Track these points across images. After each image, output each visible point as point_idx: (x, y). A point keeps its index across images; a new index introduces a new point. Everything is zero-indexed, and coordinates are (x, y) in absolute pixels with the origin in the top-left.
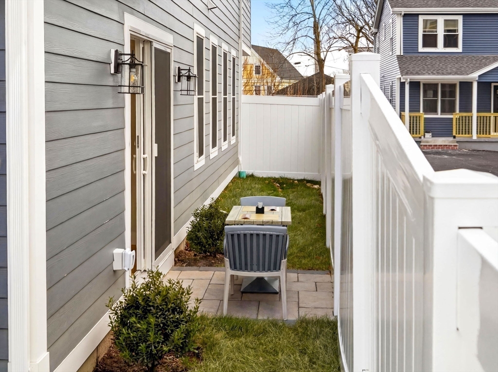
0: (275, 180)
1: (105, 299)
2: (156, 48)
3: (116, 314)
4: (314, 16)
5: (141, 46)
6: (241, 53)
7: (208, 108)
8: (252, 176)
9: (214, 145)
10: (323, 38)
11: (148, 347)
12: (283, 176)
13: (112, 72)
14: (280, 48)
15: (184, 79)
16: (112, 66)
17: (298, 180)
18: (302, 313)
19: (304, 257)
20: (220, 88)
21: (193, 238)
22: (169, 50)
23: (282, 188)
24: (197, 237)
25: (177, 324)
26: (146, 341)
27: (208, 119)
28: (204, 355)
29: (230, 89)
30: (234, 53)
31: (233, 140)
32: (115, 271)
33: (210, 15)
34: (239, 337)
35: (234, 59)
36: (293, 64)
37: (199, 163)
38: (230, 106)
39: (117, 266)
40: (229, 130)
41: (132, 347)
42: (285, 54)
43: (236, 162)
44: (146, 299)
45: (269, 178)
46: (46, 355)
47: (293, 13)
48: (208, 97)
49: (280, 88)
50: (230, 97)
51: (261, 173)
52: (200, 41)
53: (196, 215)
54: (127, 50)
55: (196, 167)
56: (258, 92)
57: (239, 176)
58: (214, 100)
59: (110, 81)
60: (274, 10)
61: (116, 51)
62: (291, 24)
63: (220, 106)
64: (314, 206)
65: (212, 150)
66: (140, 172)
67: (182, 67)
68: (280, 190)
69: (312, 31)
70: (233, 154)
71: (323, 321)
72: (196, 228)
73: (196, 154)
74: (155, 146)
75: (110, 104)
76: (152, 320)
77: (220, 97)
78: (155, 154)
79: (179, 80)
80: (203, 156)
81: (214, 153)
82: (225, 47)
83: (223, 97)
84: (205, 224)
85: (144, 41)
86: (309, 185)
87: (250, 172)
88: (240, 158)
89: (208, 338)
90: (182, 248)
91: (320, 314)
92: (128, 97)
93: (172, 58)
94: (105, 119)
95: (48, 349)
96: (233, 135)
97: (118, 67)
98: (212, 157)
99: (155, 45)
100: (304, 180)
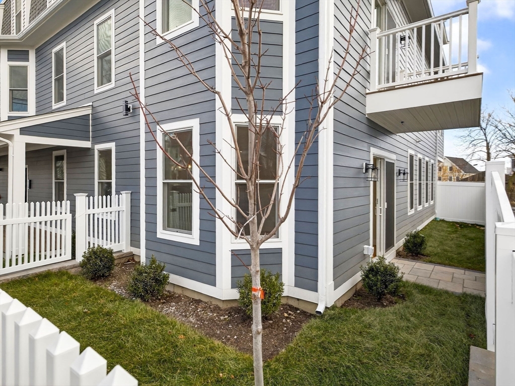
0: (457, 223)
1: (359, 265)
2: (386, 162)
3: (364, 272)
4: (486, 140)
5: (379, 161)
6: (437, 161)
7: (416, 187)
8: (443, 221)
9: (420, 204)
10: (492, 151)
11: (377, 289)
12: (462, 221)
13: (364, 172)
14: (464, 158)
15: (402, 175)
16: (364, 169)
17: (472, 224)
18: (465, 290)
19: (470, 263)
20: (424, 178)
21: (406, 246)
22: (394, 162)
23: (461, 228)
24: (408, 246)
25: (392, 282)
26: (376, 286)
27: (416, 192)
28: (407, 299)
29: (430, 178)
30: (432, 161)
31: (432, 202)
32: (364, 255)
33: (418, 145)
34: (426, 294)
35: (432, 164)
36: (472, 165)
37: (411, 212)
38: (430, 186)
39: (365, 252)
40: (430, 197)
41: (370, 287)
42: (467, 160)
43: (434, 213)
44: (377, 268)
45: (453, 222)
46: (332, 282)
47: (473, 139)
48: (416, 182)
49: (463, 178)
50: (430, 182)
51: (447, 219)
52: (412, 157)
53: (407, 236)
54: (372, 162)
55: (409, 214)
56: (450, 180)
57: (435, 220)
58: (420, 184)
59: (363, 176)
60: (459, 139)
61: (366, 164)
62: (471, 145)
63: (424, 187)
64: (480, 238)
65: (418, 207)
66: (378, 214)
67: (401, 169)
68: (459, 228)
69: (485, 148)
70: (432, 209)
71: (477, 296)
72: (407, 242)
73: (409, 208)
74: (386, 204)
75: (363, 185)
76: (379, 277)
77: (424, 182)
78: (386, 207)
79: (399, 175)
80: (413, 209)
81: (420, 208)
82: (427, 159)
83: (425, 182)
84: (412, 240)
85: (381, 159)
86: (478, 227)
87: (442, 218)
88: (436, 211)
89: (409, 291)
90: (401, 250)
91: (475, 293)
92: (372, 183)
93: (396, 165)
94: (361, 191)
95: (333, 280)
96: (432, 200)
97: (367, 169)
98: (418, 210)
99: (386, 160)
100: (476, 224)
